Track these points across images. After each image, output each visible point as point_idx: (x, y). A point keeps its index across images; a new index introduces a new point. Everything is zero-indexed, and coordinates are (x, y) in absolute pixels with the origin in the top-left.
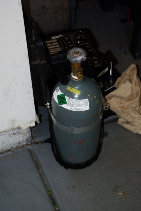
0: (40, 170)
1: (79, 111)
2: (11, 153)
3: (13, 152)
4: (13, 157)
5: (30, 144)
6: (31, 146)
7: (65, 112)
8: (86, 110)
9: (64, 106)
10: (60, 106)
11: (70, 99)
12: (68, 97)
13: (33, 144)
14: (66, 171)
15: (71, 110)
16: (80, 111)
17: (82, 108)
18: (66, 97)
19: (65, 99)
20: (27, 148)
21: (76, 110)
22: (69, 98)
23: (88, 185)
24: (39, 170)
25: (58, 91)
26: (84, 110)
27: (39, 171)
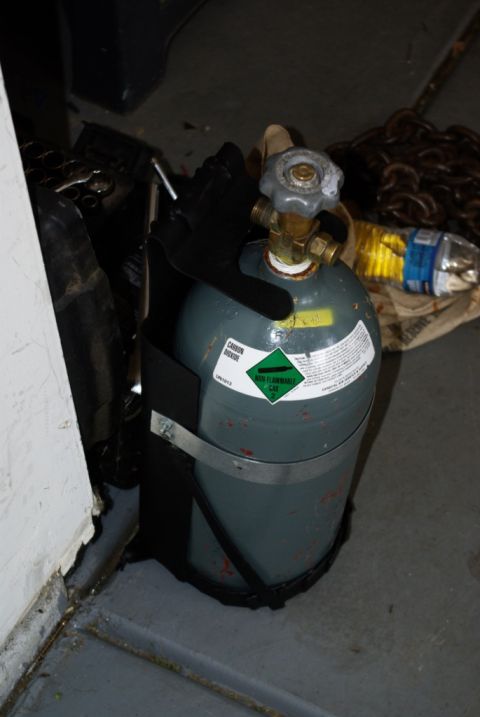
0: (188, 672)
1: (352, 380)
2: (38, 685)
3: (43, 679)
4: (60, 694)
5: (71, 609)
6: (85, 614)
7: (305, 414)
8: (369, 363)
9: (297, 394)
10: (281, 402)
11: (308, 356)
12: (301, 352)
13: (83, 603)
14: (281, 615)
15: (327, 392)
16: (356, 377)
17: (359, 364)
18: (291, 358)
19: (292, 367)
20: (79, 630)
21: (343, 386)
22: (304, 355)
23: (391, 611)
24: (186, 675)
25: (242, 351)
26: (365, 367)
27: (189, 679)
